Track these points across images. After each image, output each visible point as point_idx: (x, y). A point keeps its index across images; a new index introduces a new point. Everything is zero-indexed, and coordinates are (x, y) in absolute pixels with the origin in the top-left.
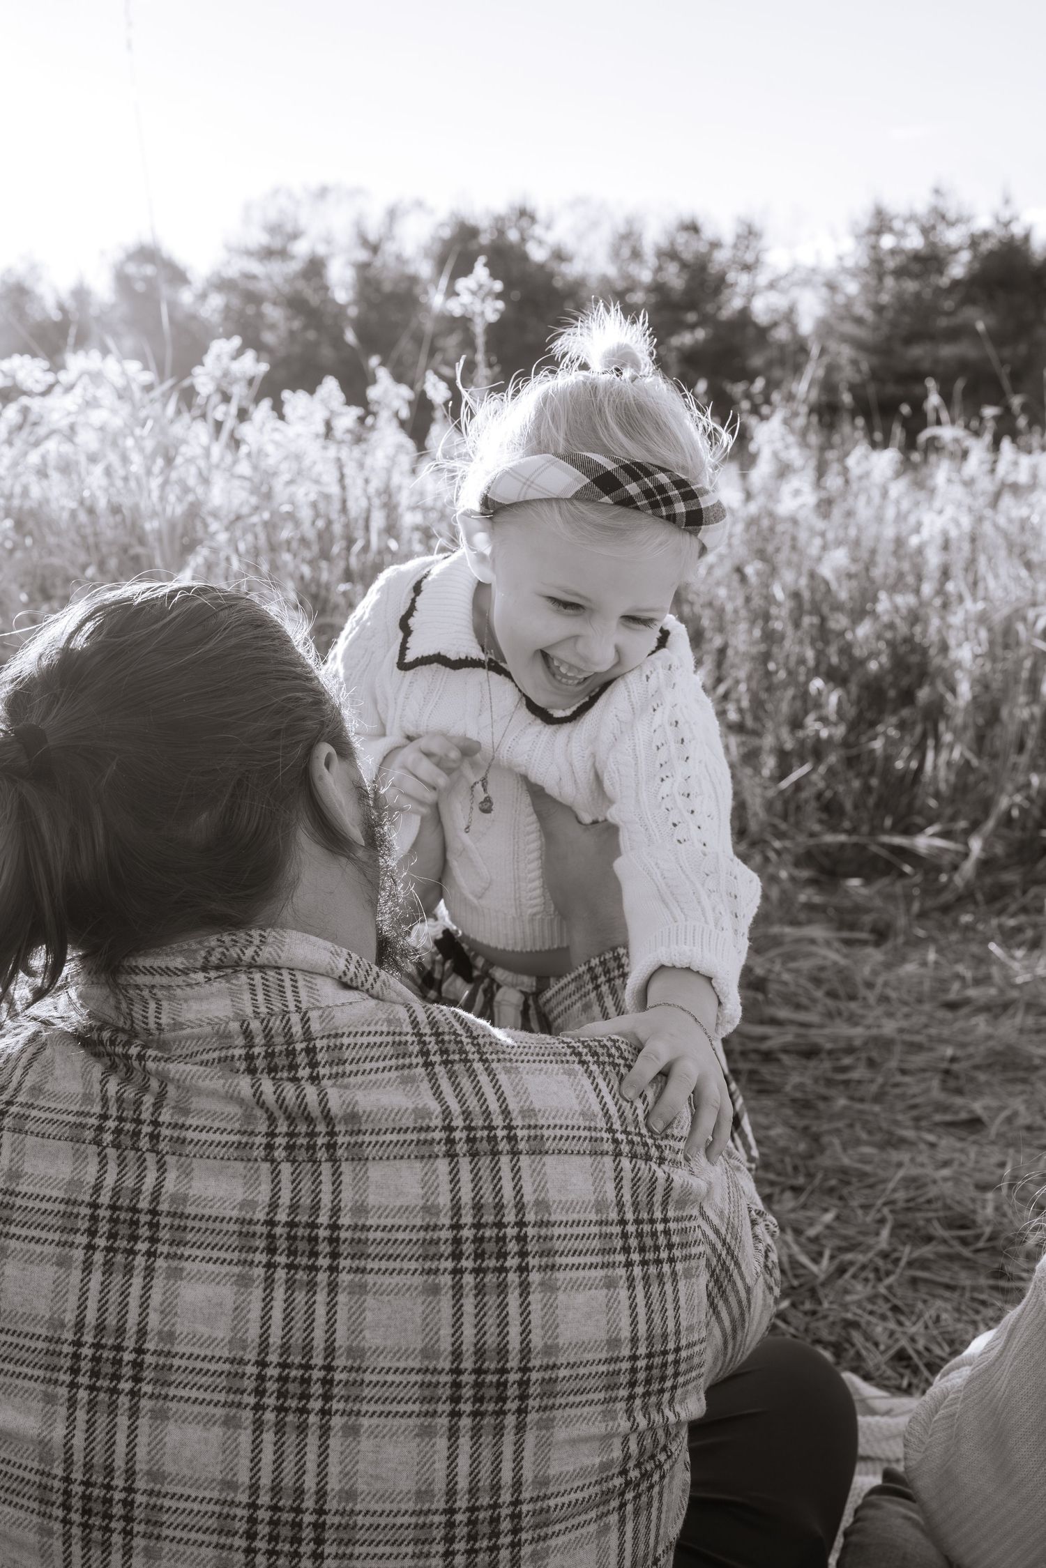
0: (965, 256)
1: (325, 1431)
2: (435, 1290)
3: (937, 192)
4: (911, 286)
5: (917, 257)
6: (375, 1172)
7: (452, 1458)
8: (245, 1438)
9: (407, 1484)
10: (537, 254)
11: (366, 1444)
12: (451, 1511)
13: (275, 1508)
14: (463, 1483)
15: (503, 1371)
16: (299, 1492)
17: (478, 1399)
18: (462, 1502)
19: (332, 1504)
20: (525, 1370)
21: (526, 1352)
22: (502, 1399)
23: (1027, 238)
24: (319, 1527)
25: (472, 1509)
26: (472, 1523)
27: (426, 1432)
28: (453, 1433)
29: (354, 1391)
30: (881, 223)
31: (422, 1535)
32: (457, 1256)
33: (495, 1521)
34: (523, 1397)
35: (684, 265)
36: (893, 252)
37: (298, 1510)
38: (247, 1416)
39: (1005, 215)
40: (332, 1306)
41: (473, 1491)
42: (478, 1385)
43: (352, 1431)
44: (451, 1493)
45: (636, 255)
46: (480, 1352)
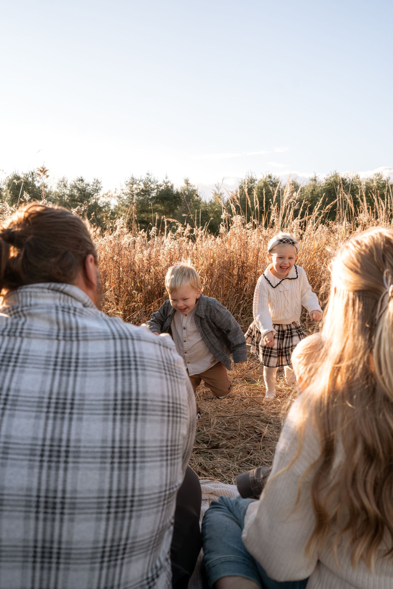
0: (156, 191)
1: (71, 419)
2: (109, 376)
3: (148, 174)
4: (141, 198)
5: (143, 191)
6: (91, 344)
7: (114, 429)
8: (42, 422)
9: (98, 437)
10: (37, 185)
11: (85, 423)
12: (113, 447)
13: (51, 446)
14: (117, 438)
15: (130, 400)
16: (60, 440)
17: (123, 409)
18: (117, 444)
19: (72, 444)
20: (137, 400)
21: (137, 394)
22: (130, 409)
23: (172, 187)
24: (67, 452)
25: (121, 447)
26: (120, 452)
27: (105, 420)
28: (114, 420)
29: (81, 407)
30: (133, 182)
31: (103, 455)
32: (116, 365)
33: (128, 452)
34: (137, 409)
35: (79, 190)
36: (136, 189)
37: (60, 446)
38: (43, 415)
39: (166, 181)
40: (75, 381)
41: (121, 441)
42: (123, 404)
43: (80, 419)
44: (113, 441)
45: (65, 186)
46: (123, 394)
